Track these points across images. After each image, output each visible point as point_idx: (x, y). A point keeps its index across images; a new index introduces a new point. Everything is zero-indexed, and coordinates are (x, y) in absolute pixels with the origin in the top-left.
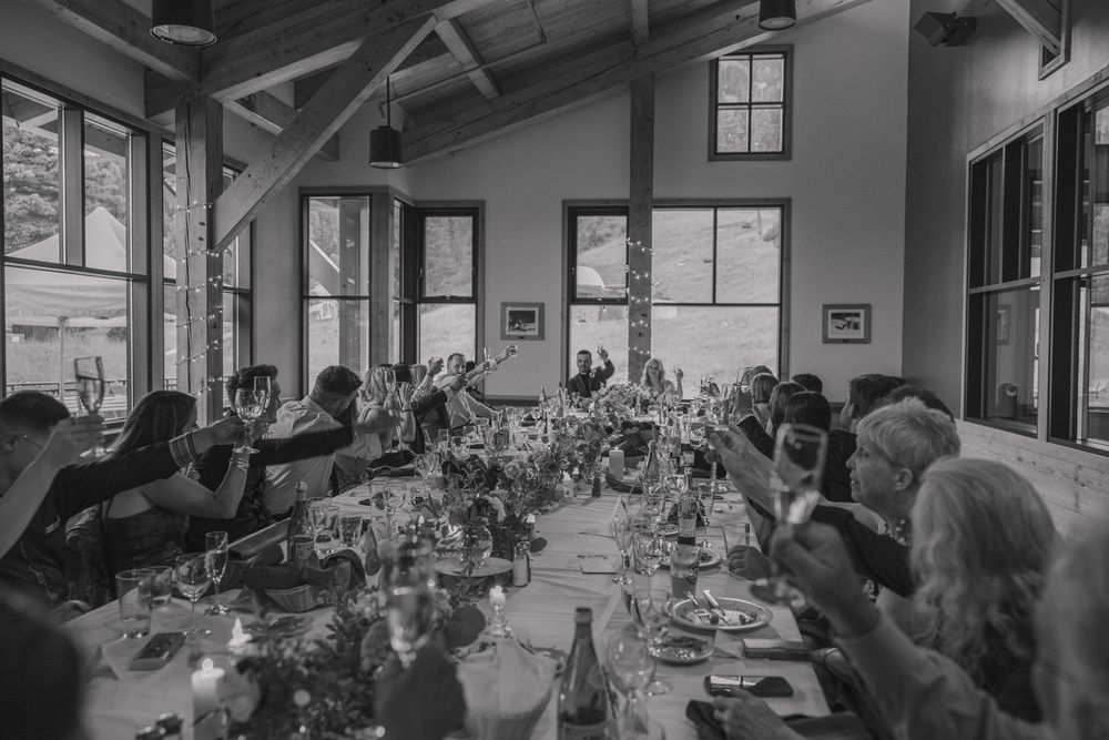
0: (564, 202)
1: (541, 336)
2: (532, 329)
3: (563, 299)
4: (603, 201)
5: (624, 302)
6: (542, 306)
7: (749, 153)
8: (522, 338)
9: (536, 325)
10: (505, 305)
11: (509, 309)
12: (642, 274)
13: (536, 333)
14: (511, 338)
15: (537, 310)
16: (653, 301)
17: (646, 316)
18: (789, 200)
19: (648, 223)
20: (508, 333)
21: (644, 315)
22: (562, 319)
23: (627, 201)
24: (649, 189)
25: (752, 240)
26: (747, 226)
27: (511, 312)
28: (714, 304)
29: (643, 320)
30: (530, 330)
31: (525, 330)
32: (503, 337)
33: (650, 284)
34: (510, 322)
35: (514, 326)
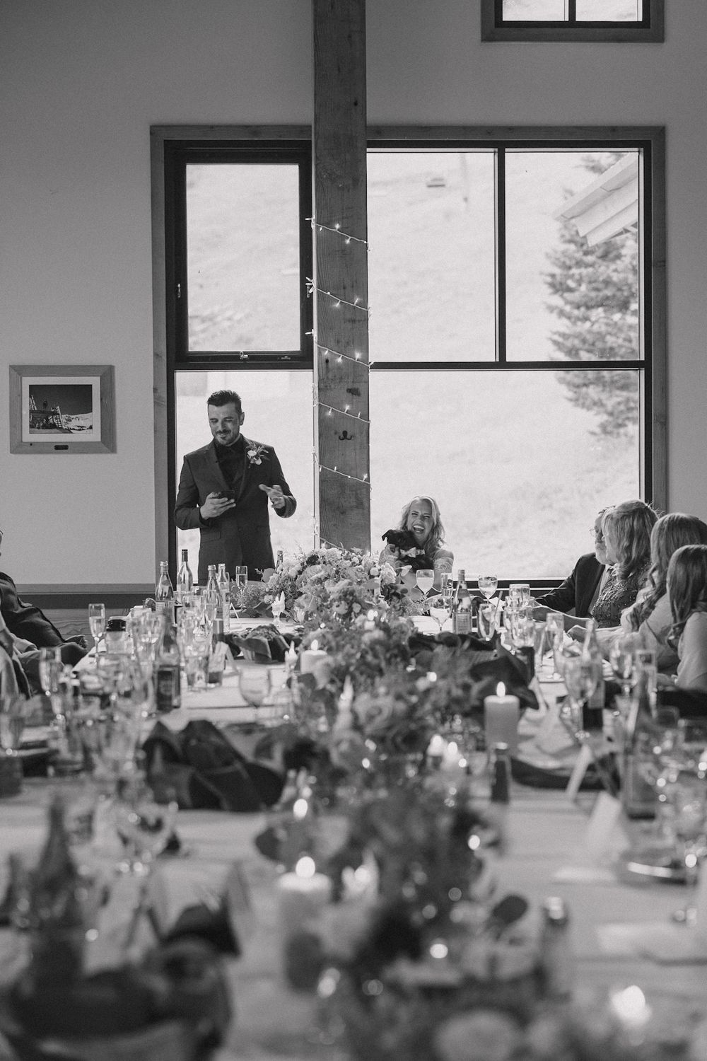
0: (155, 130)
1: (108, 442)
2: (86, 427)
3: (156, 355)
4: (246, 127)
5: (299, 360)
6: (107, 374)
7: (572, 23)
8: (61, 448)
9: (95, 417)
10: (18, 371)
11: (28, 381)
12: (347, 298)
13: (95, 436)
14: (34, 448)
15: (95, 382)
16: (372, 360)
17: (358, 392)
18: (660, 132)
19: (357, 181)
20: (28, 436)
21: (354, 392)
22: (156, 403)
23: (305, 129)
24: (359, 103)
25: (448, 215)
26: (437, 184)
27: (33, 388)
29: (351, 403)
30: (81, 428)
31: (69, 431)
32: (18, 447)
33: (367, 320)
34: (31, 412)
35: (42, 420)
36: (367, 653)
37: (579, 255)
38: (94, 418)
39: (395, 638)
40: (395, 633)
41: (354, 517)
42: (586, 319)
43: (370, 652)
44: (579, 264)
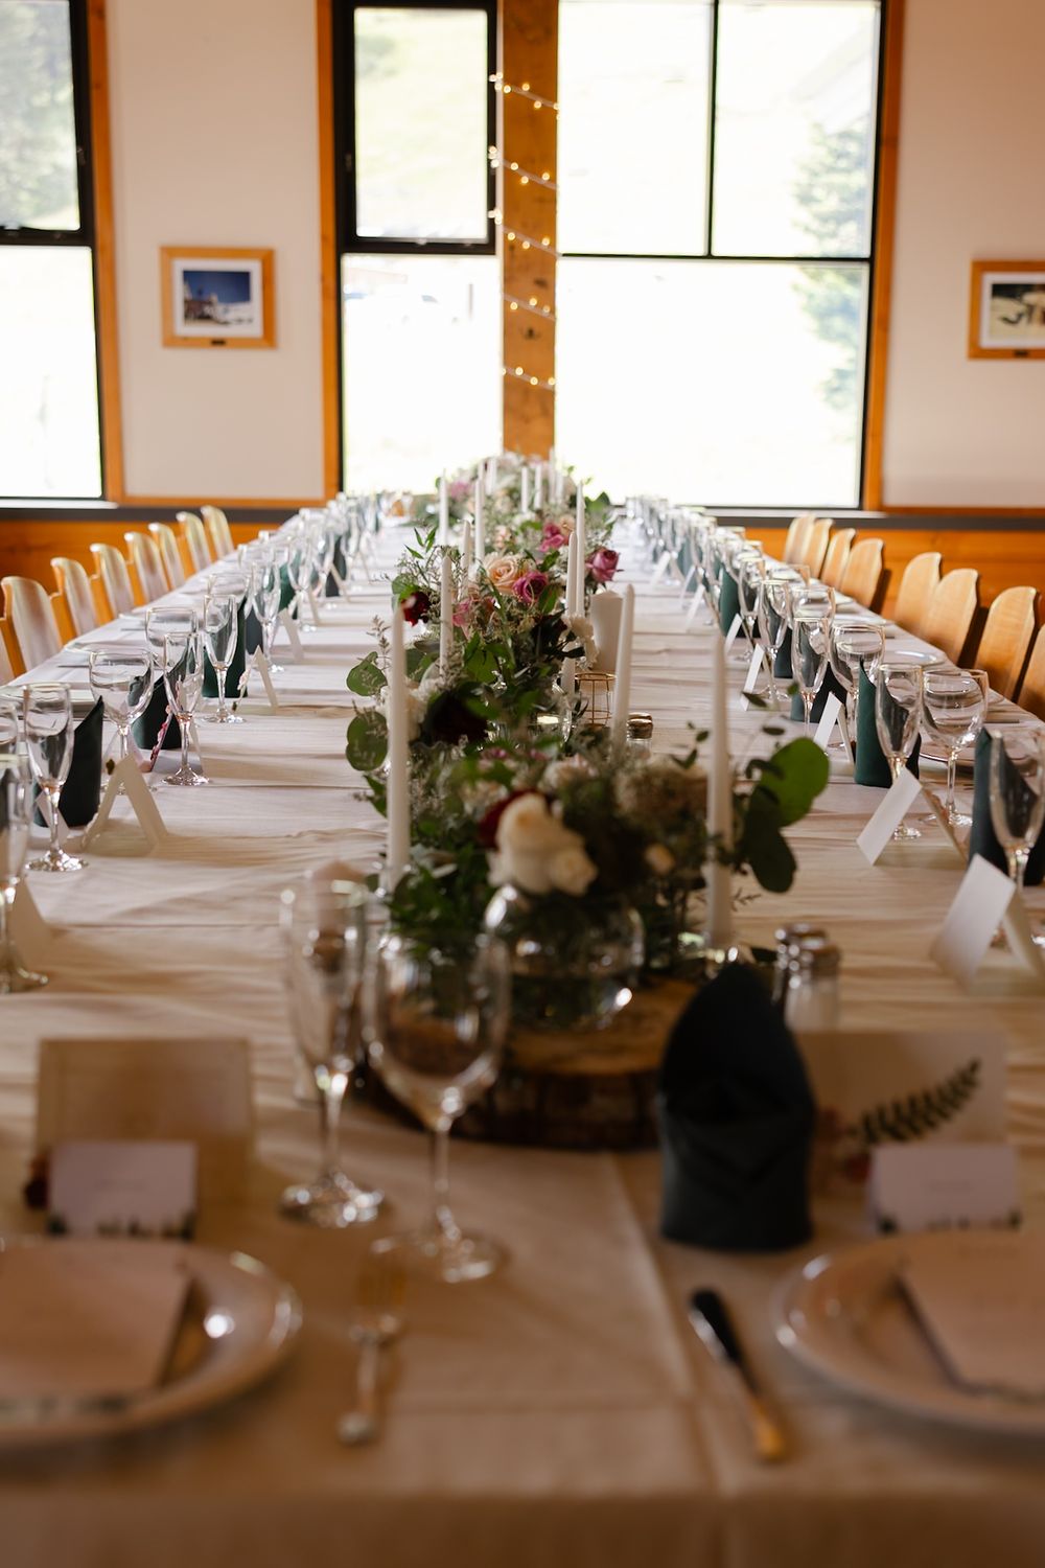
1: (269, 337)
2: (244, 318)
3: (321, 236)
5: (485, 248)
6: (268, 259)
8: (218, 342)
10: (170, 252)
11: (180, 265)
12: (534, 172)
13: (255, 330)
14: (188, 342)
15: (254, 268)
16: (562, 247)
17: (544, 284)
20: (182, 329)
21: (540, 283)
22: (324, 293)
27: (189, 275)
28: (709, 256)
29: (537, 296)
30: (240, 321)
31: (226, 323)
32: (171, 341)
33: (554, 201)
34: (186, 302)
35: (196, 310)
36: (516, 534)
37: (829, 160)
38: (254, 308)
39: (547, 520)
40: (548, 515)
41: (537, 427)
42: (833, 235)
43: (521, 534)
44: (831, 169)
